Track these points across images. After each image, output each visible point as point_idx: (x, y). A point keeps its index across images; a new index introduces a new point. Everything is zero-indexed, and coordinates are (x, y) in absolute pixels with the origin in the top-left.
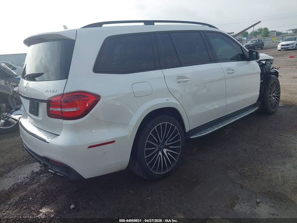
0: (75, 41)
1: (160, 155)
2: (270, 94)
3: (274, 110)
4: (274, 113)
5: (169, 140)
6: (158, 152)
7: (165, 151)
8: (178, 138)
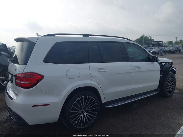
0: (36, 43)
1: (81, 116)
2: (167, 84)
3: (170, 95)
4: (170, 97)
5: (89, 107)
6: (80, 114)
7: (85, 114)
8: (95, 106)
